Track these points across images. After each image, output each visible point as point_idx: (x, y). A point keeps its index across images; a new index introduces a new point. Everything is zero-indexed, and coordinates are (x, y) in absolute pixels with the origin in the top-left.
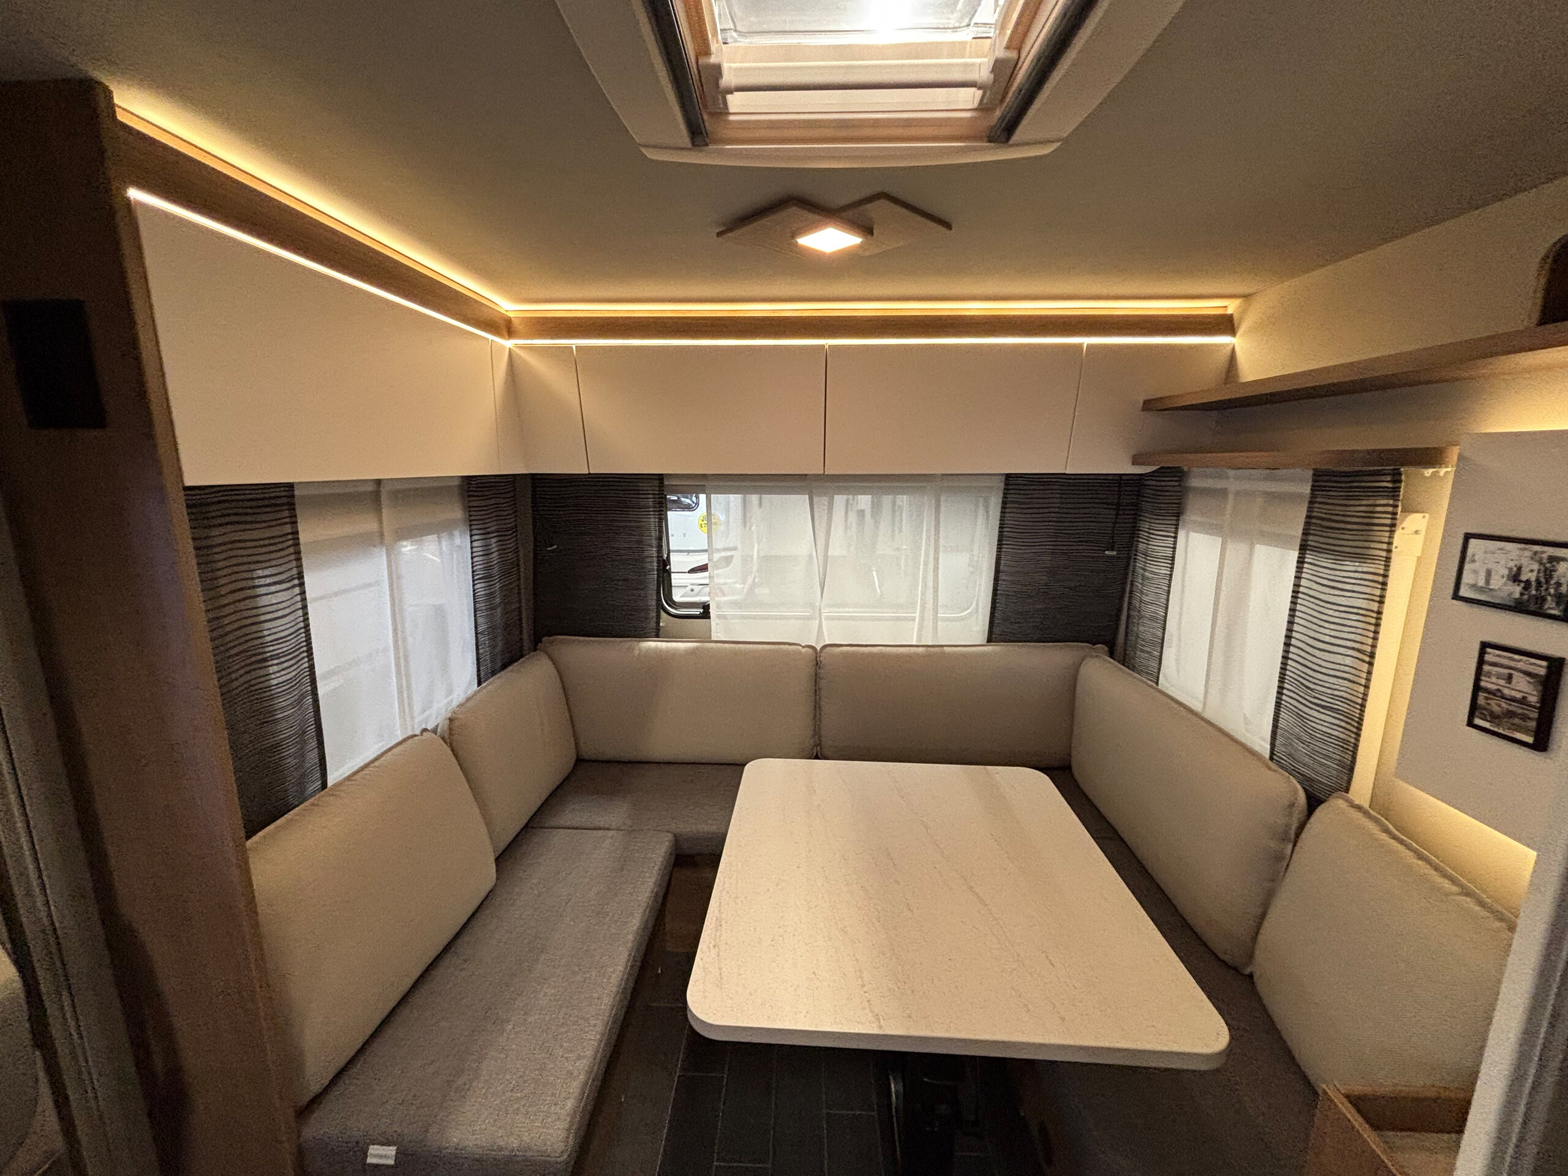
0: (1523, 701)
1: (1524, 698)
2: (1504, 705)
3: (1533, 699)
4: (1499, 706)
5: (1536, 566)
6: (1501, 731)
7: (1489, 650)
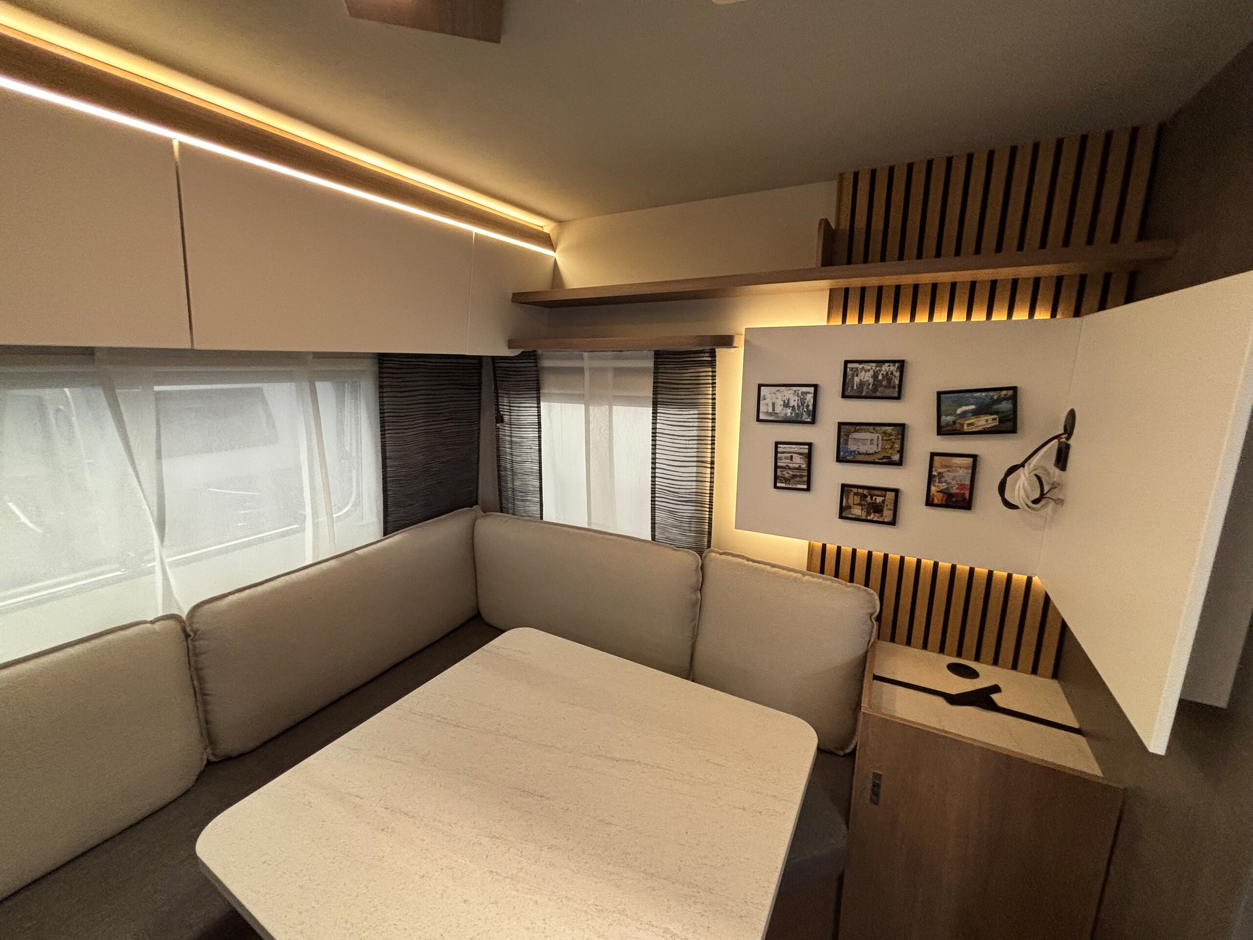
0: (799, 469)
1: (800, 466)
2: (791, 473)
3: (804, 466)
4: (788, 473)
5: (796, 398)
6: (791, 486)
7: (779, 445)
